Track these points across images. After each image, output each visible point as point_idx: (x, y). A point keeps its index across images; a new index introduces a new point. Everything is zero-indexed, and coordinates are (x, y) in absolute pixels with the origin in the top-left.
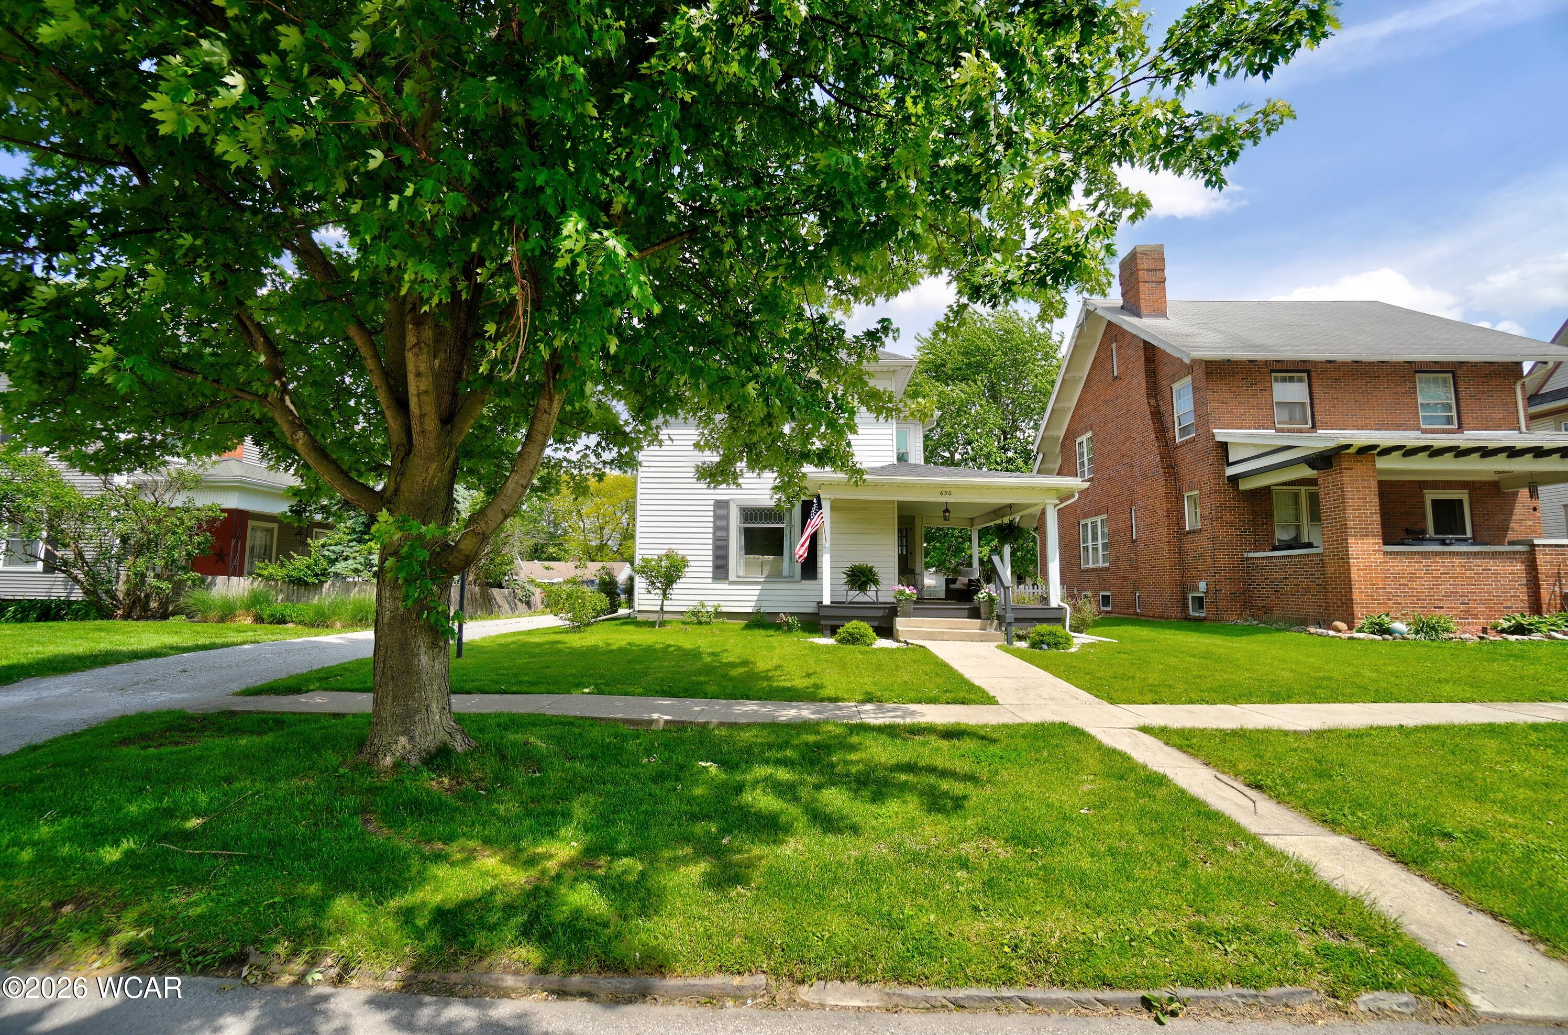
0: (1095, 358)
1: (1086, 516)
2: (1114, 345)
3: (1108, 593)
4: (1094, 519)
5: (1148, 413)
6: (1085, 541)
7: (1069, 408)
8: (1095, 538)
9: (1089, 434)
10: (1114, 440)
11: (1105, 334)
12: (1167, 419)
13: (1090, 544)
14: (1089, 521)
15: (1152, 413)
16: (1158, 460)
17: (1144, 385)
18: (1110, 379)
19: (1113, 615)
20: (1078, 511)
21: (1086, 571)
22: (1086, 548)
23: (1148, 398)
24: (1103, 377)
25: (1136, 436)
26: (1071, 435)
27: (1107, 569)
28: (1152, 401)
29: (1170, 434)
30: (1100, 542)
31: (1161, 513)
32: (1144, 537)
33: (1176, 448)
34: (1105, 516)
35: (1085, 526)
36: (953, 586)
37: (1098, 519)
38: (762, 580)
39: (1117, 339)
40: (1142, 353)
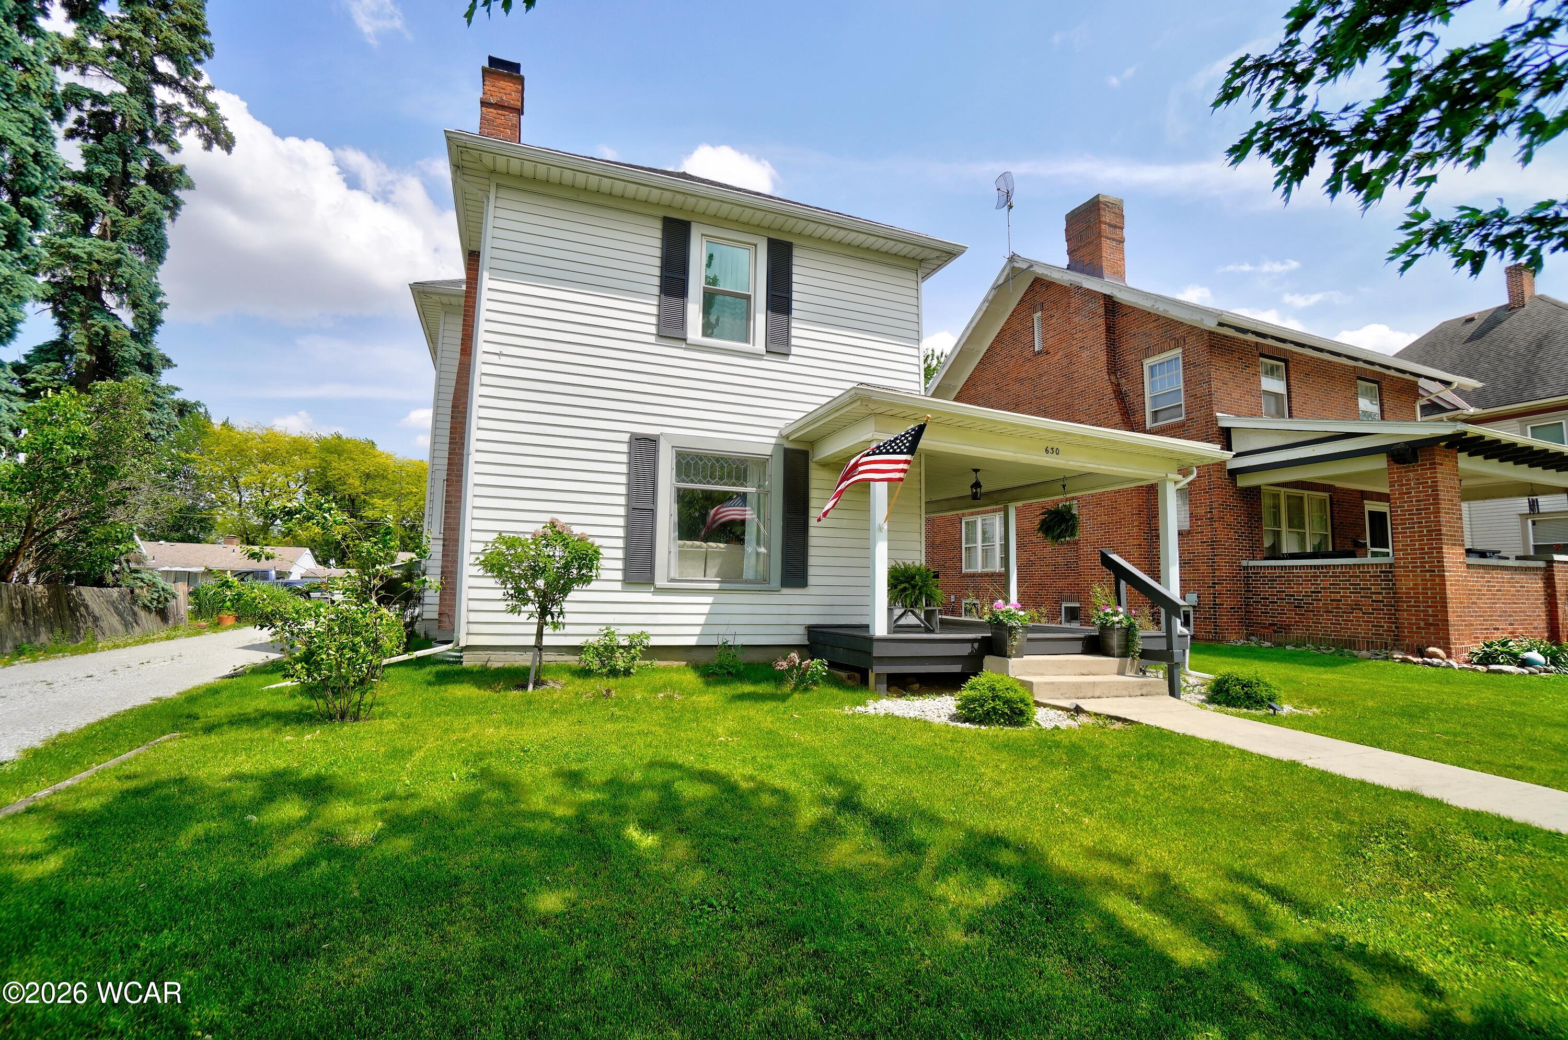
0: (1003, 330)
2: (1037, 315)
4: (987, 516)
5: (1110, 390)
6: (971, 539)
7: (954, 388)
8: (988, 537)
11: (1021, 301)
12: (1133, 399)
13: (979, 544)
14: (979, 518)
15: (1114, 392)
17: (1102, 358)
18: (1028, 354)
21: (970, 575)
22: (972, 550)
23: (1108, 374)
24: (1015, 352)
28: (1113, 378)
29: (1137, 418)
30: (997, 543)
35: (971, 523)
37: (996, 516)
38: (716, 586)
39: (1045, 307)
40: (1101, 321)
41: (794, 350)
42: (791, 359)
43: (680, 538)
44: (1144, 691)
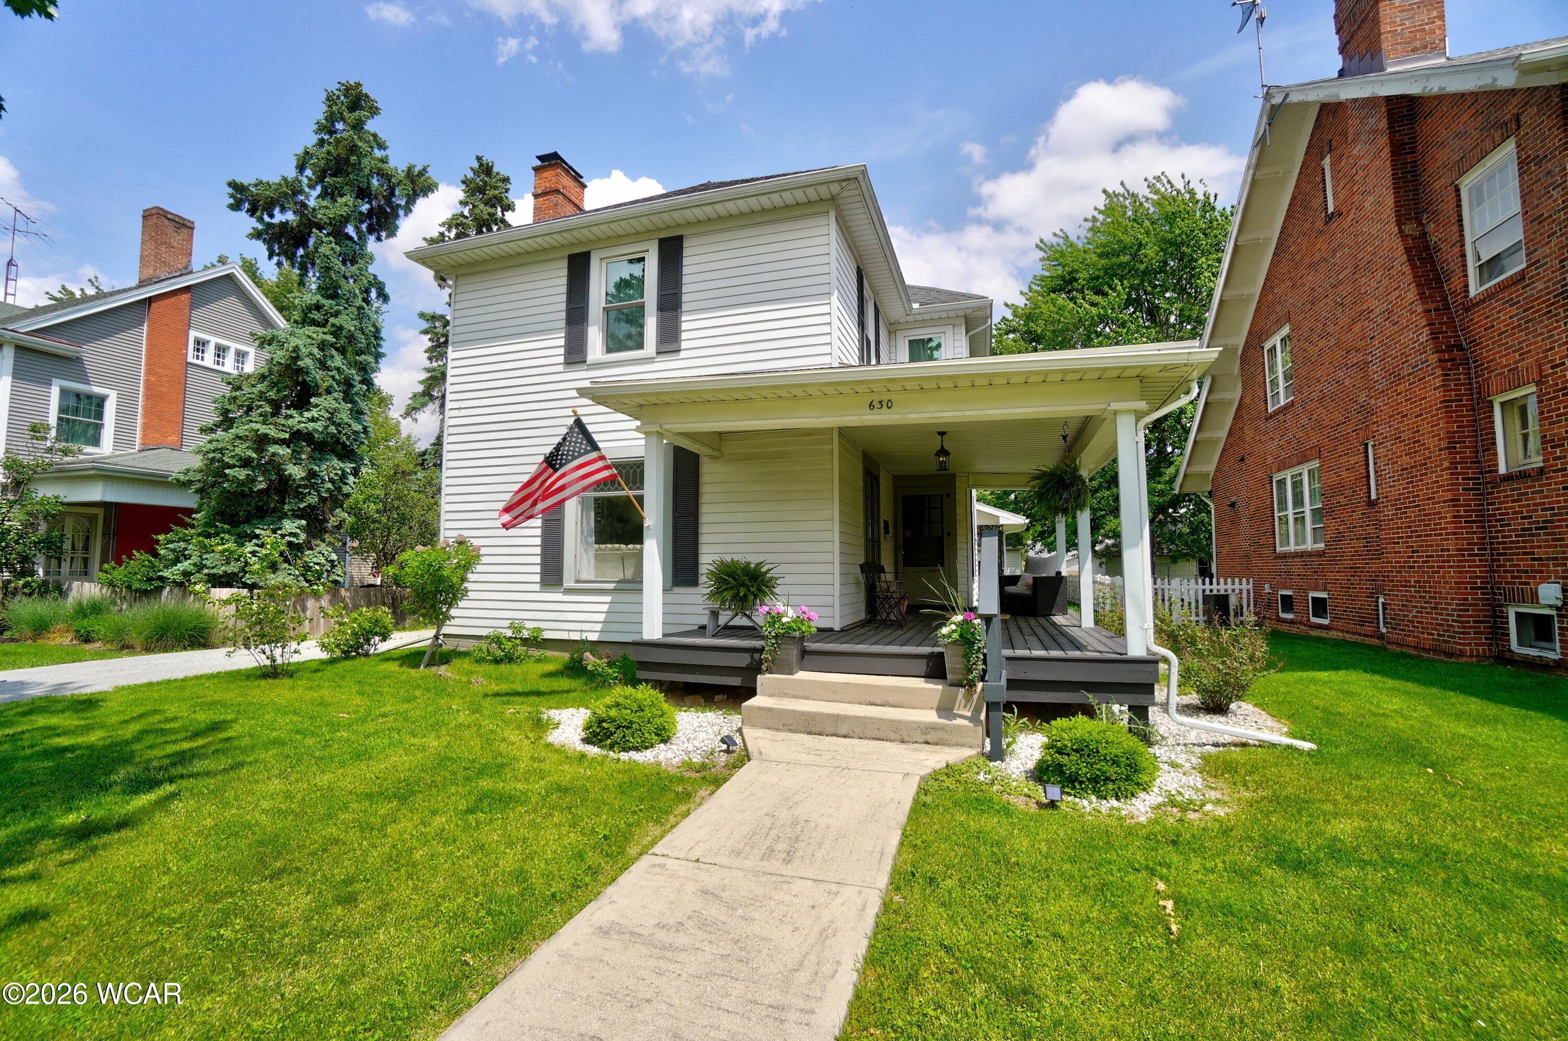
0: (1293, 198)
1: (1282, 466)
2: (1327, 162)
3: (1323, 595)
4: (1296, 470)
5: (1401, 250)
6: (1283, 505)
7: (1249, 298)
8: (1298, 501)
9: (1285, 331)
10: (1331, 329)
11: (1309, 147)
12: (1448, 255)
13: (1290, 511)
14: (1288, 475)
15: (1408, 250)
16: (1424, 338)
17: (1390, 201)
18: (1319, 224)
19: (1333, 634)
20: (1270, 460)
21: (1285, 556)
22: (1284, 521)
23: (1399, 223)
24: (1307, 225)
25: (1373, 304)
26: (1256, 338)
27: (1320, 554)
28: (1409, 228)
29: (1456, 283)
30: (1307, 508)
31: (1431, 443)
32: (1394, 494)
33: (1470, 306)
34: (1315, 464)
35: (1281, 483)
36: (1010, 589)
37: (1304, 469)
38: (612, 586)
39: (1334, 144)
40: (1384, 140)
41: (684, 345)
42: (682, 354)
43: (597, 542)
44: (929, 738)
